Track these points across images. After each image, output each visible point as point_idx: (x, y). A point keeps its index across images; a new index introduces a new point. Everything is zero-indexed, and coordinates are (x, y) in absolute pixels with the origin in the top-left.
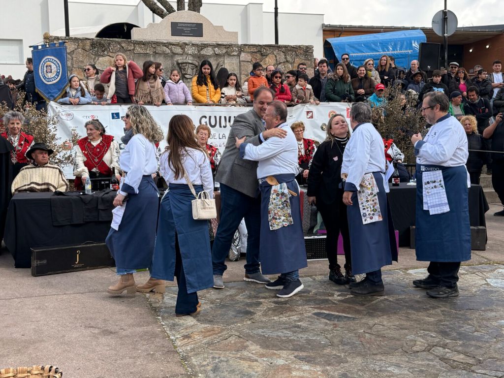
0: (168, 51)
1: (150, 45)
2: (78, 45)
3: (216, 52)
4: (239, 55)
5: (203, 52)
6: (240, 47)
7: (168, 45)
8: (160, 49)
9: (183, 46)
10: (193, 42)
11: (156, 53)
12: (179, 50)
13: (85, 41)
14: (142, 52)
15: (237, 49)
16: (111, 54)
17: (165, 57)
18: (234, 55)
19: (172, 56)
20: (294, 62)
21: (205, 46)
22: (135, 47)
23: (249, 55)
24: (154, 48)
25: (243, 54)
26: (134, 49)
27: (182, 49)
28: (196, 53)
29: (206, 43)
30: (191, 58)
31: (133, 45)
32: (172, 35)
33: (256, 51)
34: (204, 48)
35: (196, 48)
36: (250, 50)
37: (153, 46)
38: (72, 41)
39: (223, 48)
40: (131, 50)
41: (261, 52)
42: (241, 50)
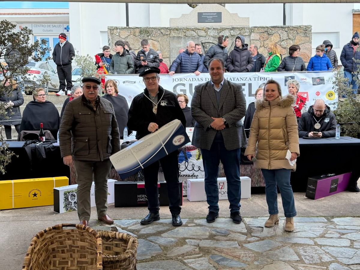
0: (195, 34)
1: (182, 30)
2: (131, 32)
3: (232, 34)
4: (249, 36)
6: (251, 29)
7: (195, 30)
8: (189, 33)
9: (206, 30)
10: (214, 27)
11: (186, 36)
12: (202, 33)
13: (135, 30)
14: (175, 36)
15: (248, 31)
16: (153, 38)
17: (192, 38)
19: (198, 38)
20: (295, 39)
21: (223, 29)
22: (170, 32)
23: (258, 35)
24: (185, 32)
25: (253, 34)
26: (170, 34)
27: (206, 32)
28: (216, 35)
29: (224, 27)
30: (212, 39)
31: (169, 30)
32: (198, 22)
33: (263, 31)
34: (223, 31)
35: (216, 31)
36: (259, 31)
37: (184, 31)
38: (126, 29)
39: (237, 30)
40: (167, 35)
41: (267, 32)
42: (252, 31)
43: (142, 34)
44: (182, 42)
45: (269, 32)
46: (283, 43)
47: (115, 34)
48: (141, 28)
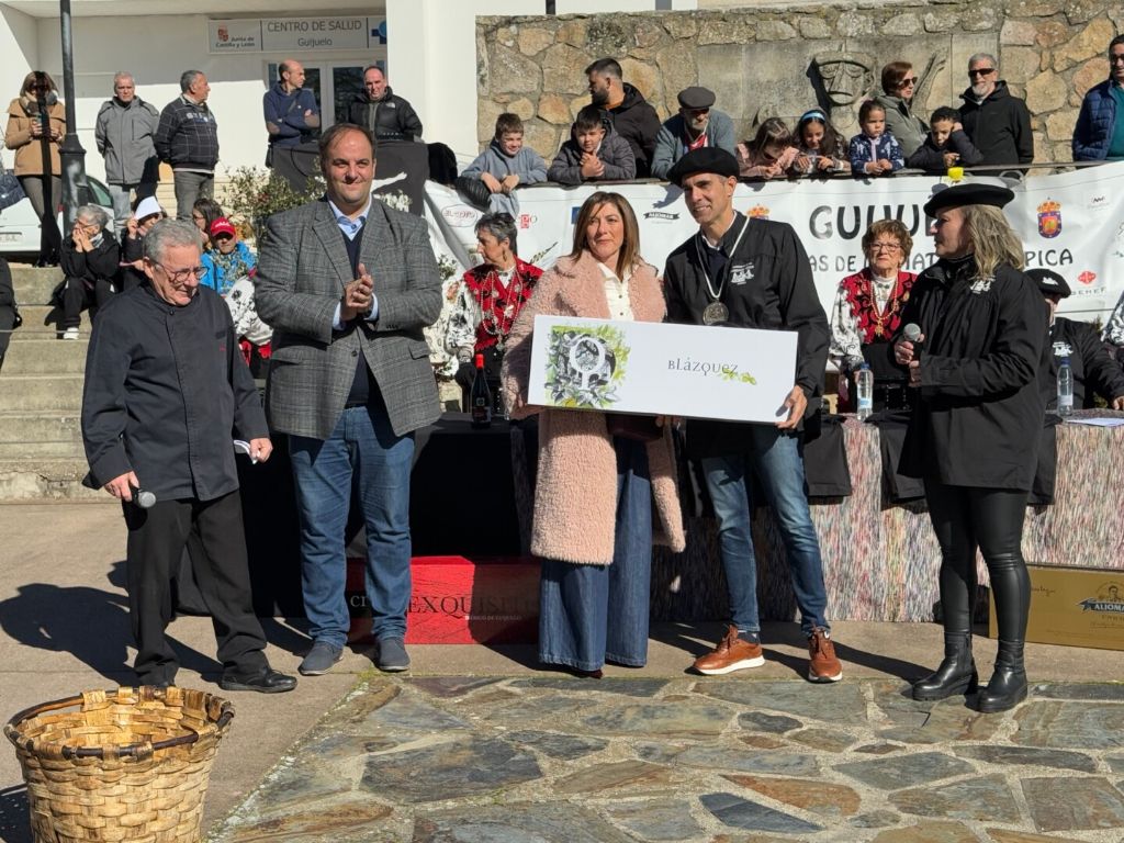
0: (789, 32)
2: (557, 35)
3: (928, 26)
4: (996, 30)
5: (888, 29)
6: (1001, 5)
7: (788, 15)
8: (766, 30)
9: (832, 15)
10: (862, 3)
11: (757, 41)
12: (819, 28)
13: (572, 24)
14: (718, 40)
15: (991, 12)
16: (636, 52)
17: (780, 49)
18: (981, 31)
19: (799, 45)
21: (896, 10)
22: (699, 29)
23: (1030, 26)
24: (752, 27)
25: (1009, 25)
26: (697, 35)
27: (828, 24)
28: (870, 32)
30: (852, 47)
31: (694, 23)
33: (1051, 12)
34: (894, 16)
35: (871, 18)
36: (1033, 10)
37: (749, 22)
38: (540, 24)
39: (947, 12)
40: (689, 38)
41: (1065, 13)
42: (1005, 13)
43: (597, 38)
44: (740, 63)
45: (1070, 15)
47: (502, 41)
48: (593, 16)
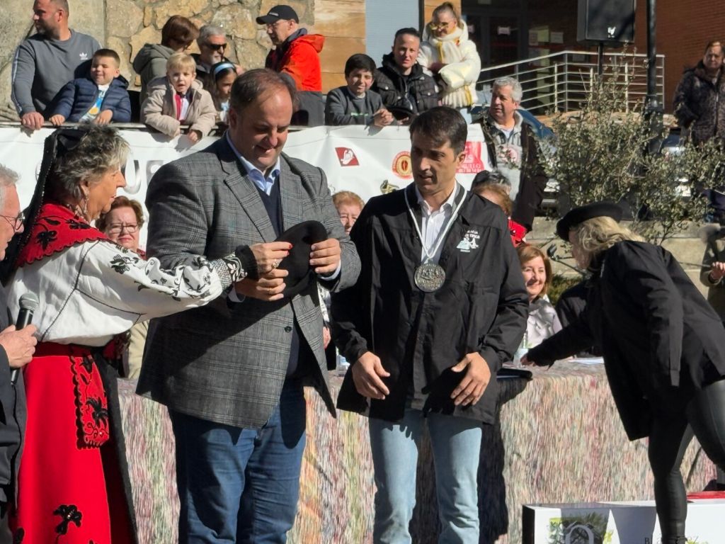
46: (220, 19)
